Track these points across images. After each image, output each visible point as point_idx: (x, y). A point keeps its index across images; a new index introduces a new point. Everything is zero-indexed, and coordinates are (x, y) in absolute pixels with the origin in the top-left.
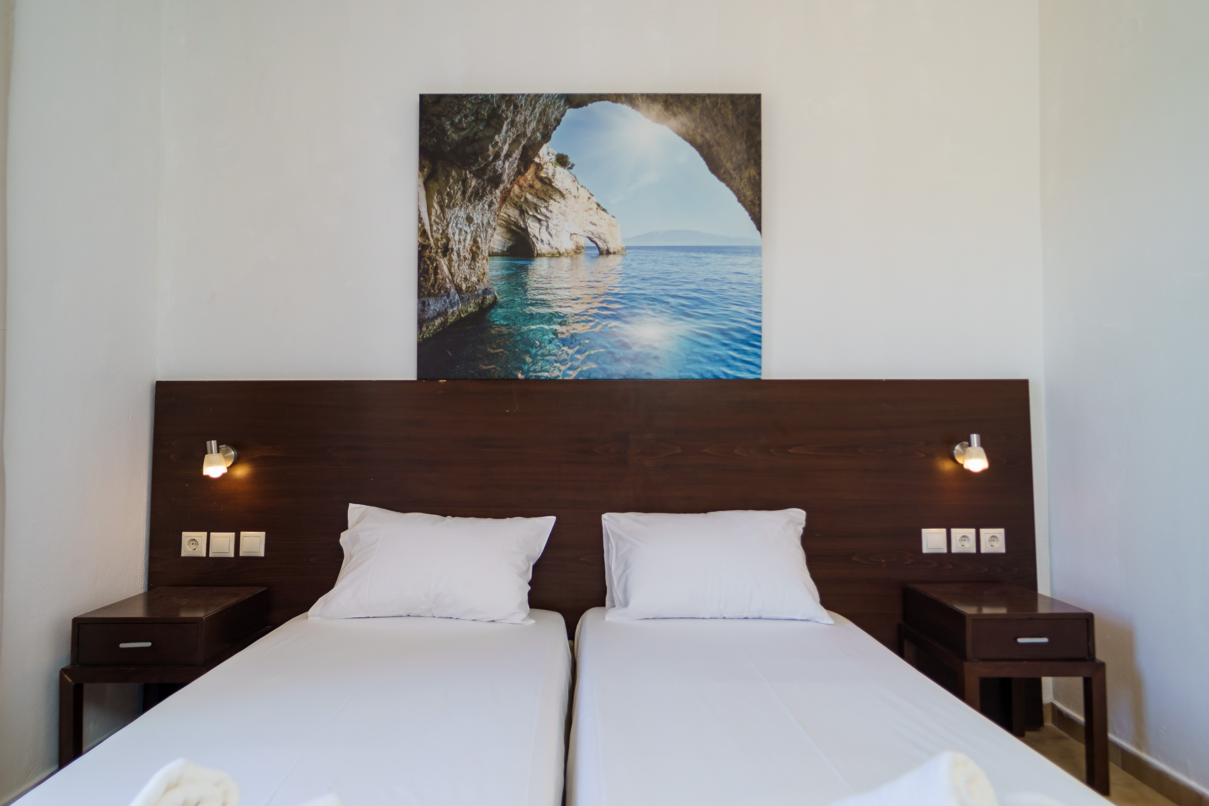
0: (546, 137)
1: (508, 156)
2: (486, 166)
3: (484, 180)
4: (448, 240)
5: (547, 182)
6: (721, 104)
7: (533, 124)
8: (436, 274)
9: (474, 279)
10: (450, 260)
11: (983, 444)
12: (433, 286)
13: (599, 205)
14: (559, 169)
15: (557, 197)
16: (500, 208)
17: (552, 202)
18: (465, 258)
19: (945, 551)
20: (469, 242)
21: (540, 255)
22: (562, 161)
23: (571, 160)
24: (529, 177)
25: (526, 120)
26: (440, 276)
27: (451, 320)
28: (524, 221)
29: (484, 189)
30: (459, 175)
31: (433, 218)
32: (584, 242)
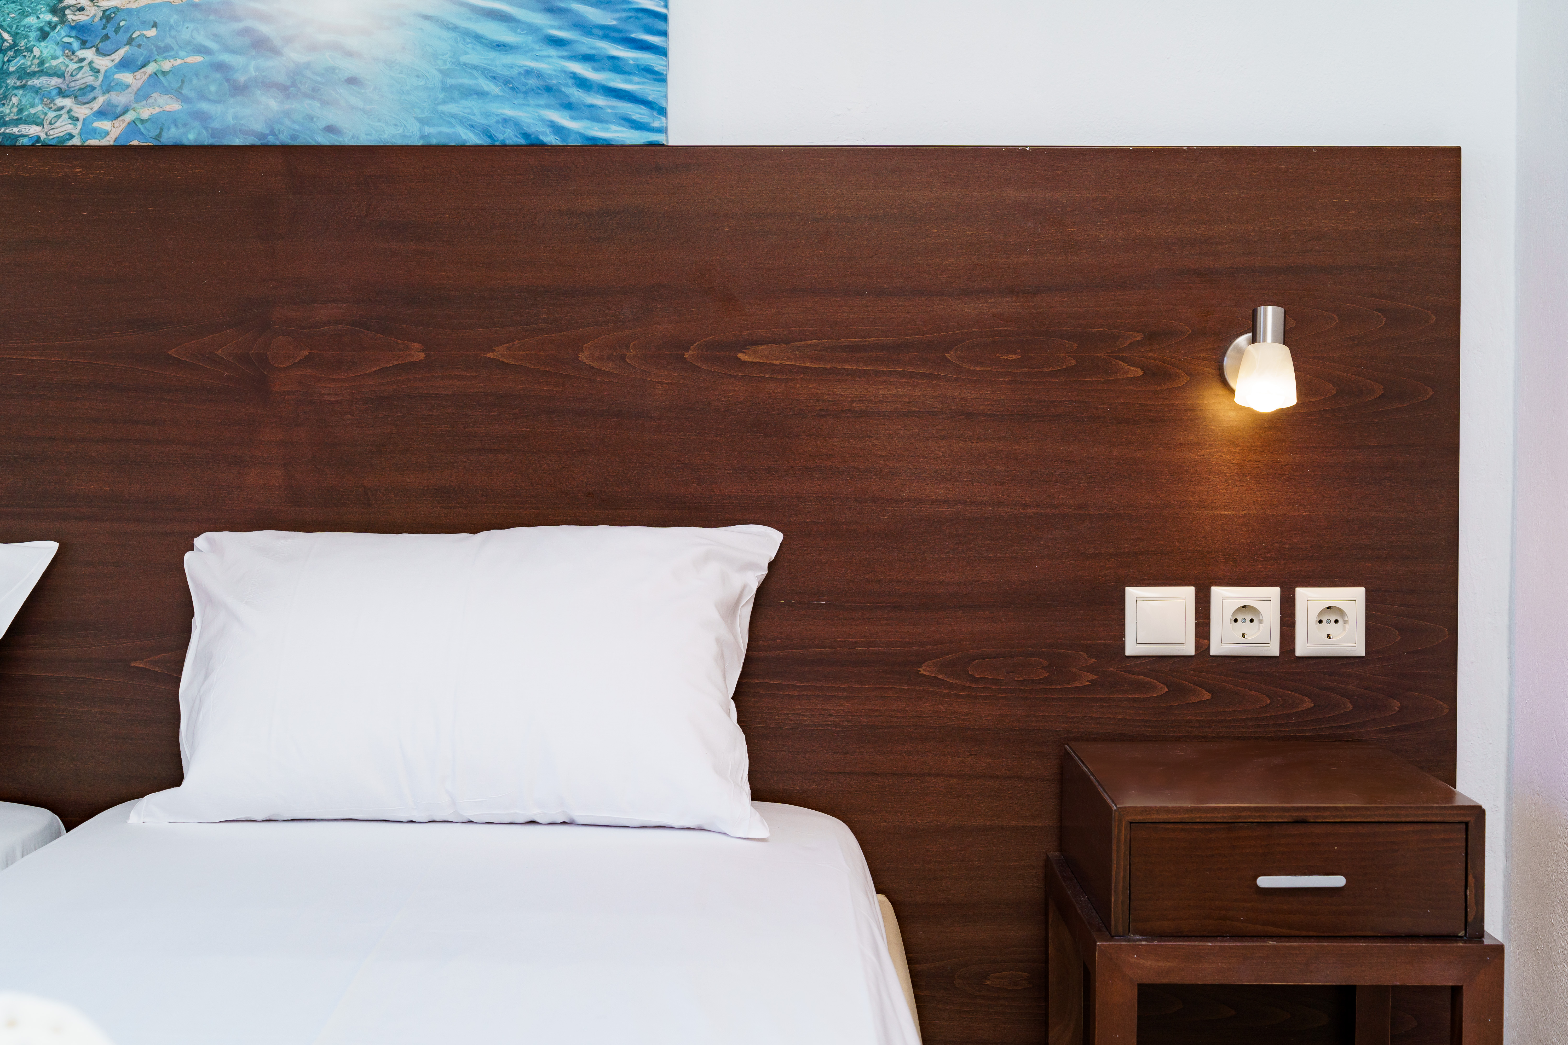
11: (1288, 337)
19: (1189, 649)
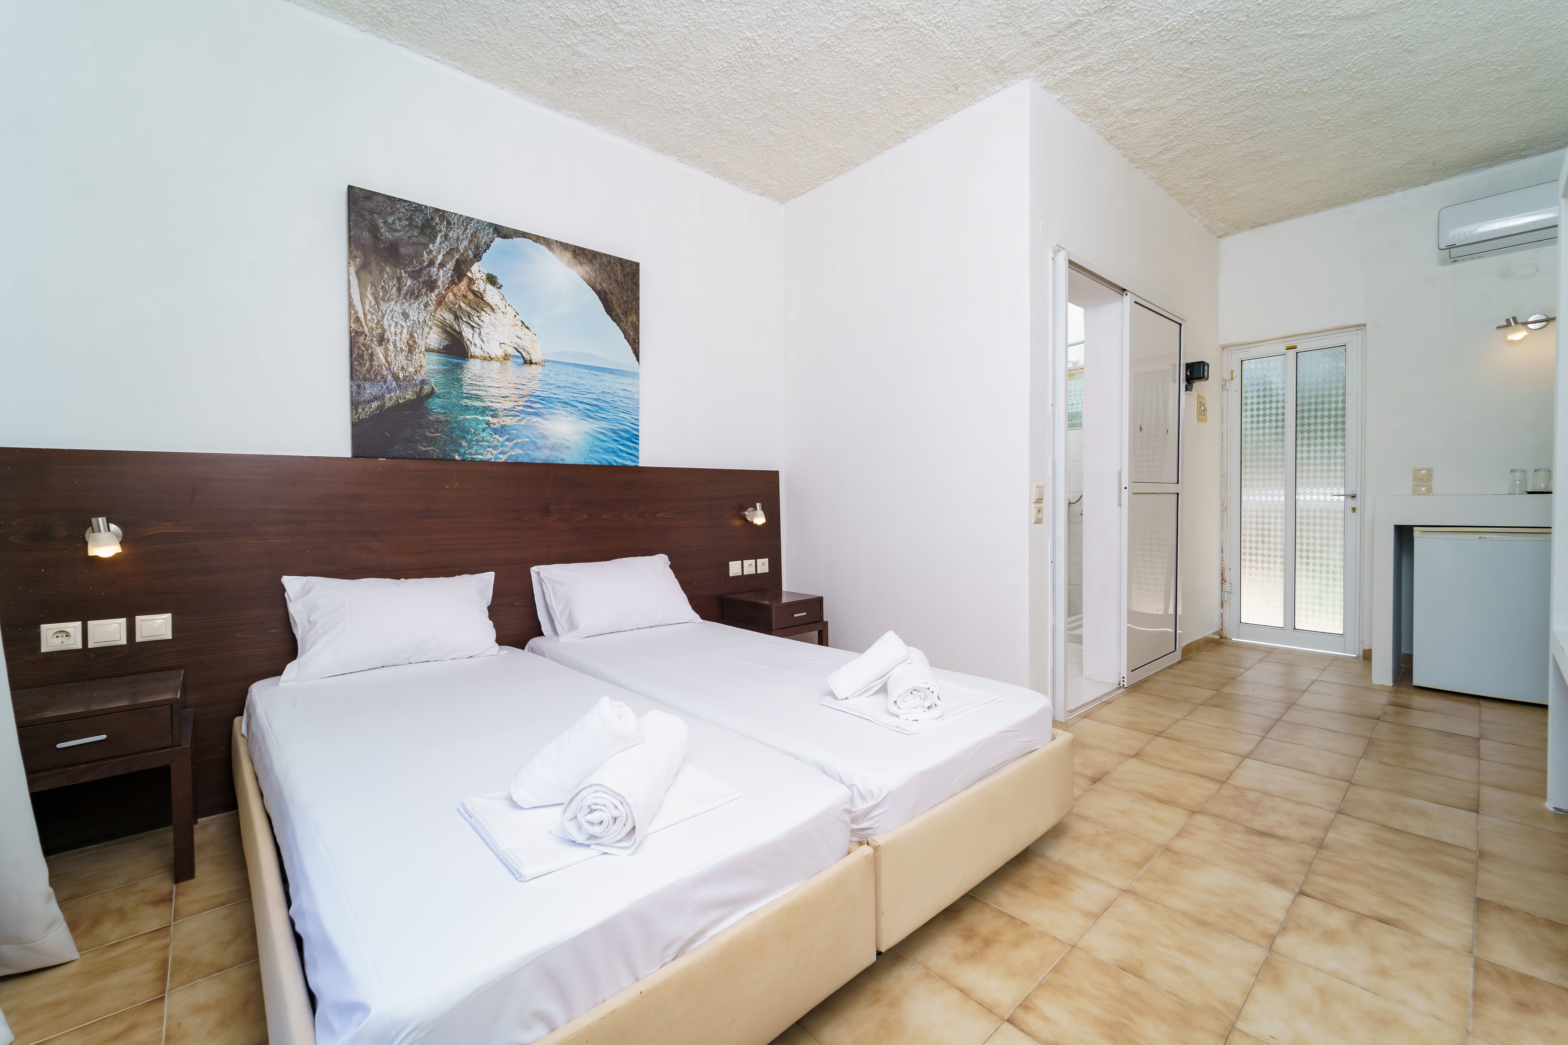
0: (478, 257)
1: (442, 265)
2: (421, 269)
3: (419, 282)
4: (384, 331)
5: (479, 296)
6: (613, 264)
7: (465, 243)
8: (371, 360)
9: (411, 370)
10: (386, 350)
11: (763, 509)
12: (369, 371)
13: (523, 323)
14: (489, 286)
15: (488, 310)
16: (436, 310)
17: (483, 313)
18: (402, 350)
19: (741, 575)
20: (405, 335)
21: (472, 357)
22: (492, 280)
23: (500, 281)
24: (463, 288)
25: (458, 237)
26: (376, 363)
27: (388, 404)
28: (458, 325)
29: (420, 291)
30: (394, 272)
31: (367, 307)
32: (511, 351)
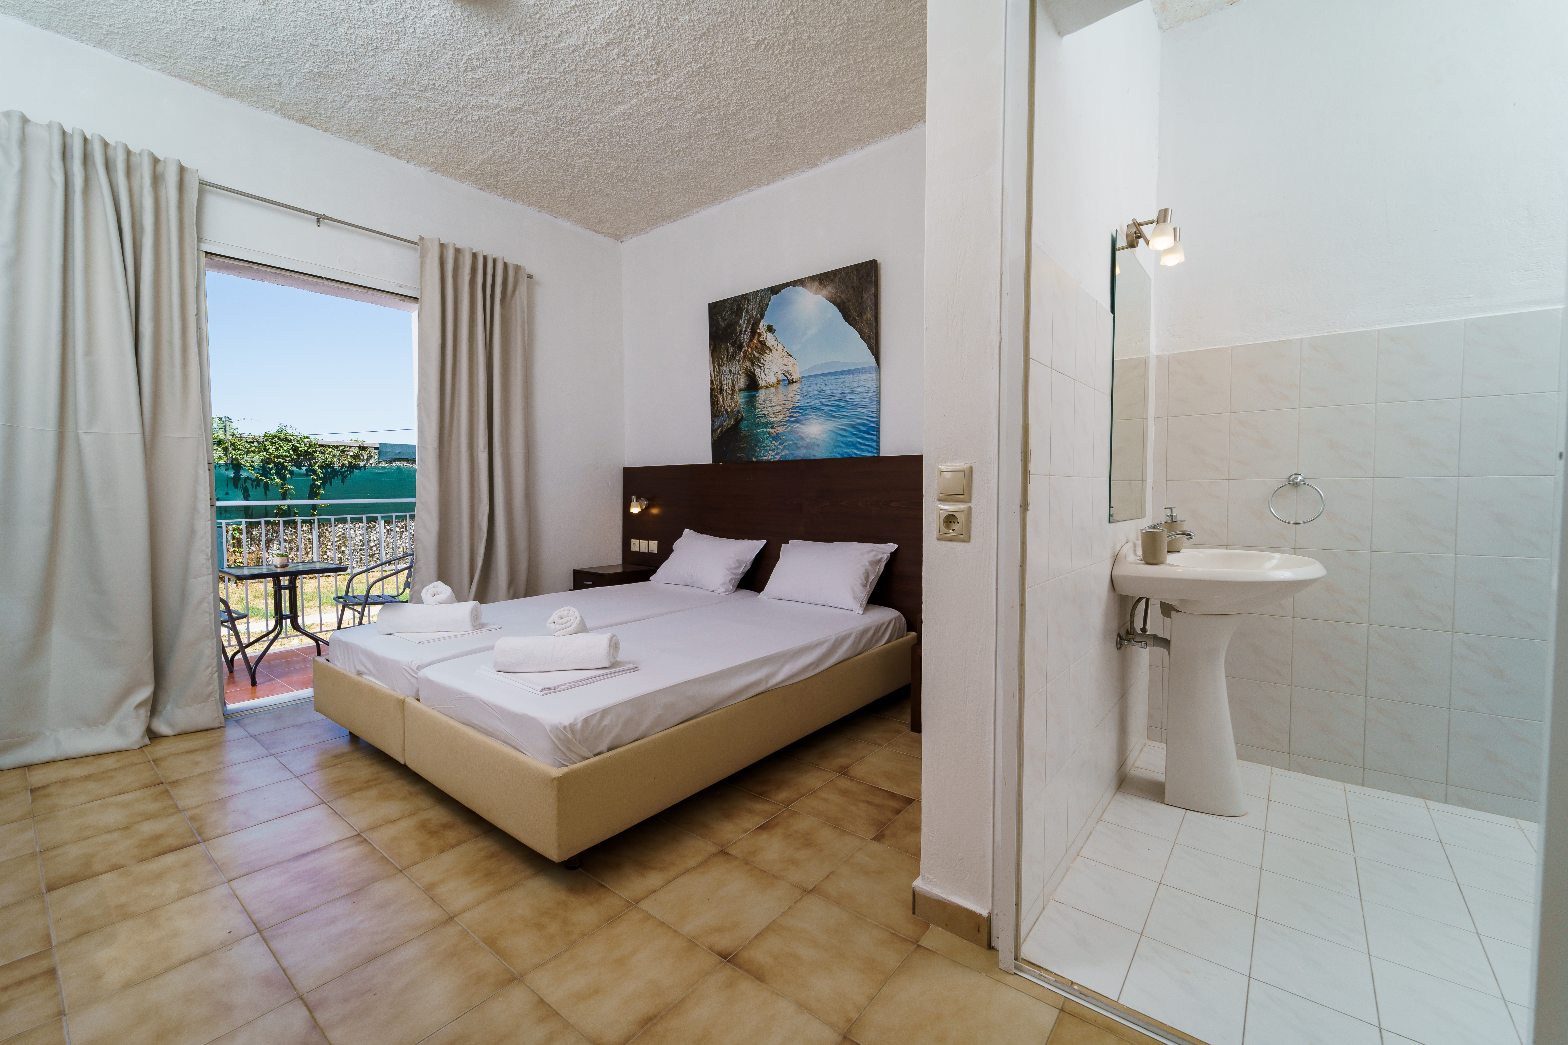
0: (762, 316)
1: (746, 331)
2: (737, 338)
3: (735, 347)
4: (722, 384)
5: (763, 343)
6: (850, 273)
7: (756, 310)
8: (718, 404)
9: (733, 405)
10: (723, 396)
12: (716, 411)
13: (787, 353)
14: (769, 334)
15: (768, 351)
16: (743, 362)
17: (766, 354)
18: (729, 394)
20: (730, 384)
21: (762, 388)
22: (770, 329)
23: (774, 328)
24: (755, 342)
25: (753, 307)
26: (719, 405)
27: (724, 429)
28: (754, 369)
29: (736, 353)
30: (725, 346)
31: (715, 373)
32: (781, 377)
